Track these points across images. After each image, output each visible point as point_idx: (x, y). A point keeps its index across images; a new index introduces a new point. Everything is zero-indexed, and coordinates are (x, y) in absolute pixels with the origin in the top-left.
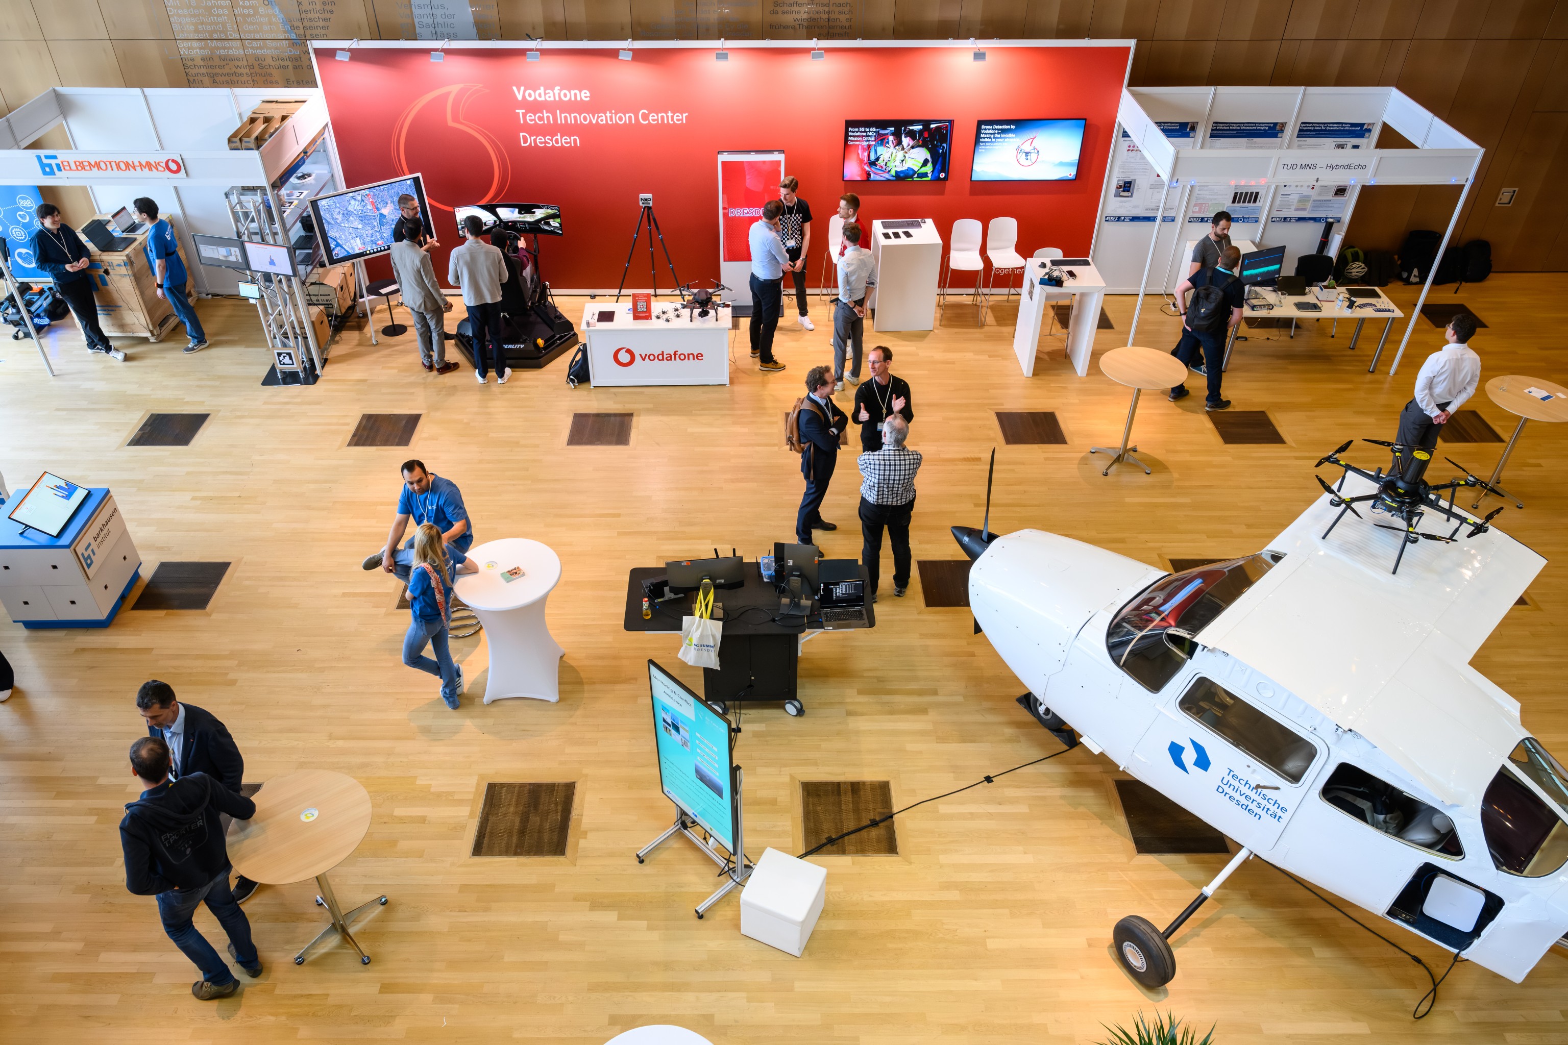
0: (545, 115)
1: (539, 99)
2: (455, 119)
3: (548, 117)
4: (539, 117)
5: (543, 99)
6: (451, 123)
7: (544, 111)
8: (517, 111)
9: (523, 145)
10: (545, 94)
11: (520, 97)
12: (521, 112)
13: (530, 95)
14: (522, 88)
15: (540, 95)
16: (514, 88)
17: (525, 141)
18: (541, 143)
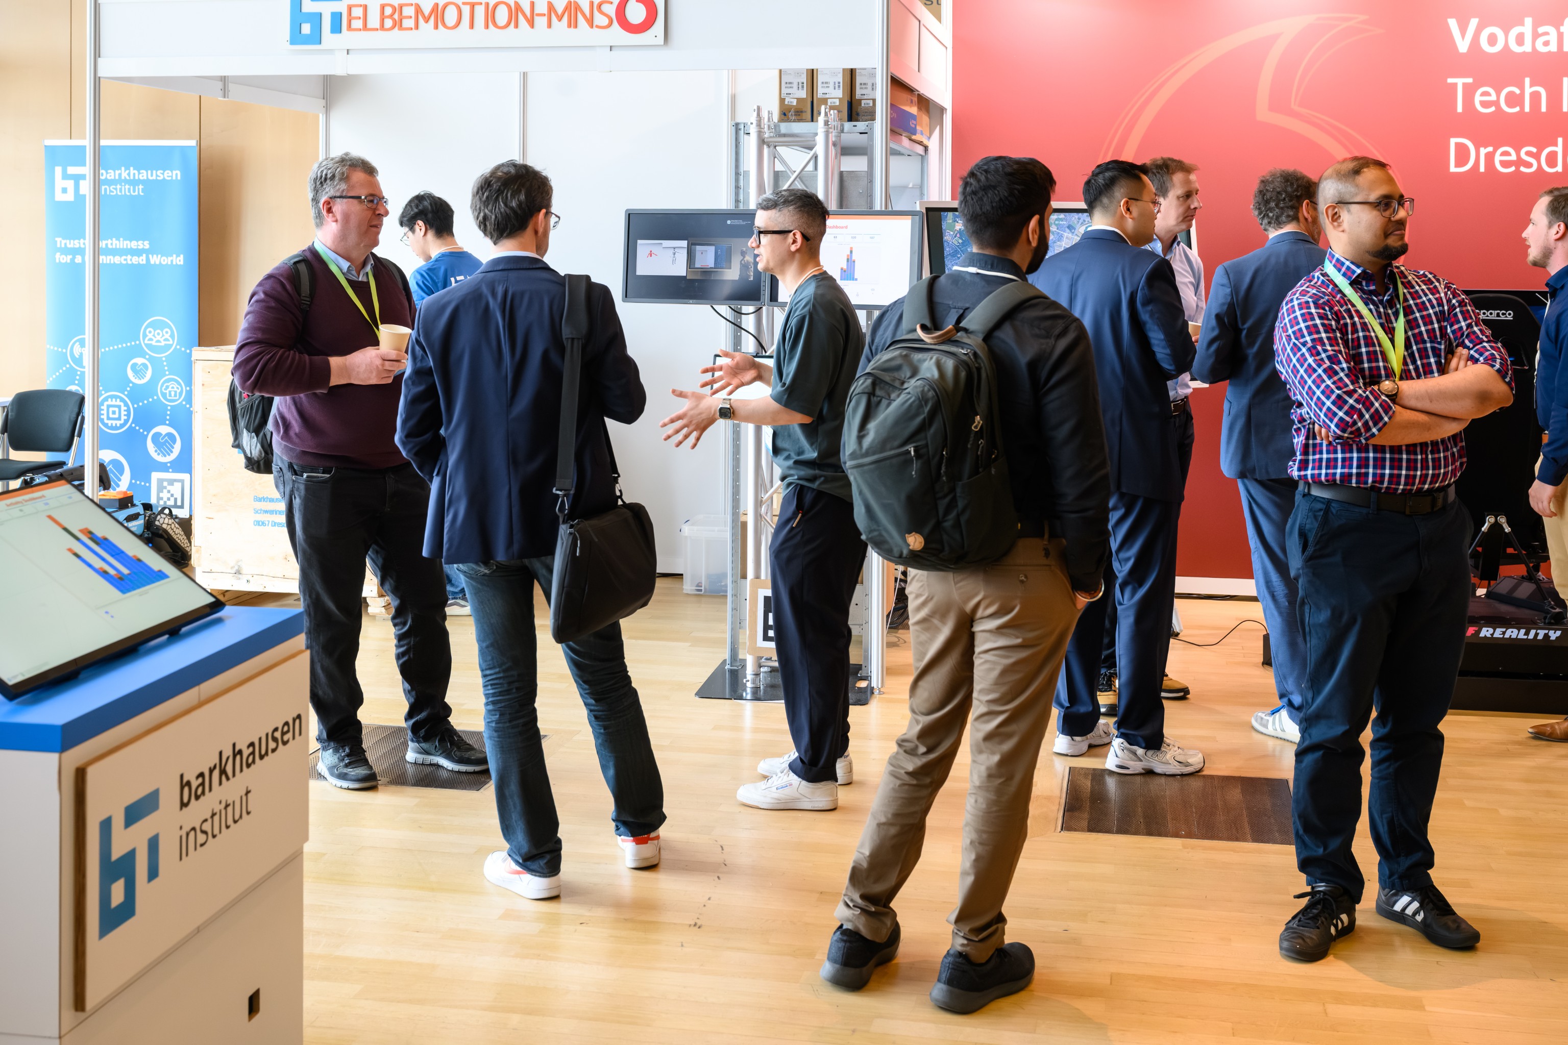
0: (1528, 90)
1: (1516, 49)
2: (1278, 104)
3: (1535, 97)
4: (1510, 95)
5: (1527, 48)
6: (1263, 114)
7: (1527, 81)
8: (1450, 80)
9: (1453, 169)
10: (1536, 36)
11: (1463, 46)
12: (1460, 82)
13: (1492, 40)
14: (1474, 23)
15: (1520, 40)
16: (1453, 23)
17: (1462, 158)
18: (1504, 164)
